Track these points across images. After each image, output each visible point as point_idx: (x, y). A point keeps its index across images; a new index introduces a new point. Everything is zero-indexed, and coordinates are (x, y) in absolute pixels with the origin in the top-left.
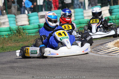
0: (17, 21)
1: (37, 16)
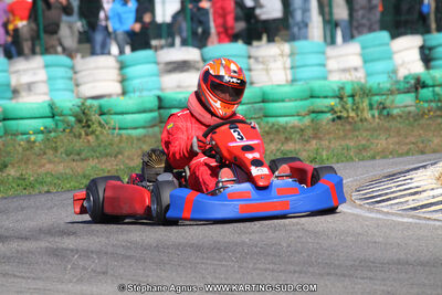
1: (152, 63)
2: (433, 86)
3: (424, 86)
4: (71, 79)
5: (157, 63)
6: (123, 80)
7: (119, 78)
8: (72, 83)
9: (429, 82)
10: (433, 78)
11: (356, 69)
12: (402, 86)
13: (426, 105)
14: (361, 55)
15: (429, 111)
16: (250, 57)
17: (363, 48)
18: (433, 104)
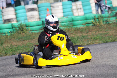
0: (4, 15)
1: (23, 9)
4: (1, 14)
5: (25, 9)
6: (16, 14)
7: (15, 14)
8: (2, 15)
11: (81, 9)
12: (112, 15)
14: (82, 5)
16: (51, 6)
17: (82, 3)
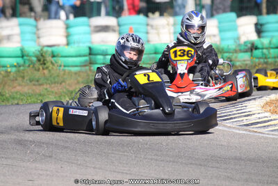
0: (40, 35)
1: (85, 25)
2: (262, 49)
3: (256, 48)
4: (35, 33)
5: (90, 26)
6: (68, 36)
8: (35, 36)
9: (260, 46)
10: (262, 44)
11: (214, 36)
12: (243, 48)
13: (257, 60)
14: (219, 27)
15: (259, 64)
16: (148, 25)
17: (219, 22)
18: (262, 60)
